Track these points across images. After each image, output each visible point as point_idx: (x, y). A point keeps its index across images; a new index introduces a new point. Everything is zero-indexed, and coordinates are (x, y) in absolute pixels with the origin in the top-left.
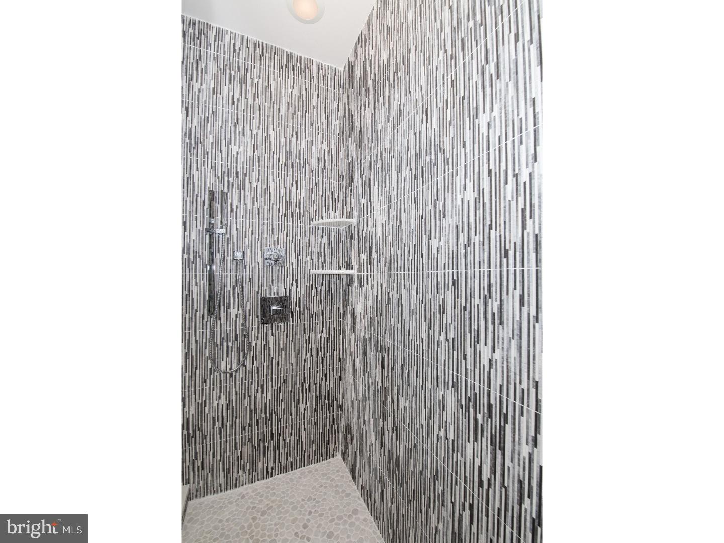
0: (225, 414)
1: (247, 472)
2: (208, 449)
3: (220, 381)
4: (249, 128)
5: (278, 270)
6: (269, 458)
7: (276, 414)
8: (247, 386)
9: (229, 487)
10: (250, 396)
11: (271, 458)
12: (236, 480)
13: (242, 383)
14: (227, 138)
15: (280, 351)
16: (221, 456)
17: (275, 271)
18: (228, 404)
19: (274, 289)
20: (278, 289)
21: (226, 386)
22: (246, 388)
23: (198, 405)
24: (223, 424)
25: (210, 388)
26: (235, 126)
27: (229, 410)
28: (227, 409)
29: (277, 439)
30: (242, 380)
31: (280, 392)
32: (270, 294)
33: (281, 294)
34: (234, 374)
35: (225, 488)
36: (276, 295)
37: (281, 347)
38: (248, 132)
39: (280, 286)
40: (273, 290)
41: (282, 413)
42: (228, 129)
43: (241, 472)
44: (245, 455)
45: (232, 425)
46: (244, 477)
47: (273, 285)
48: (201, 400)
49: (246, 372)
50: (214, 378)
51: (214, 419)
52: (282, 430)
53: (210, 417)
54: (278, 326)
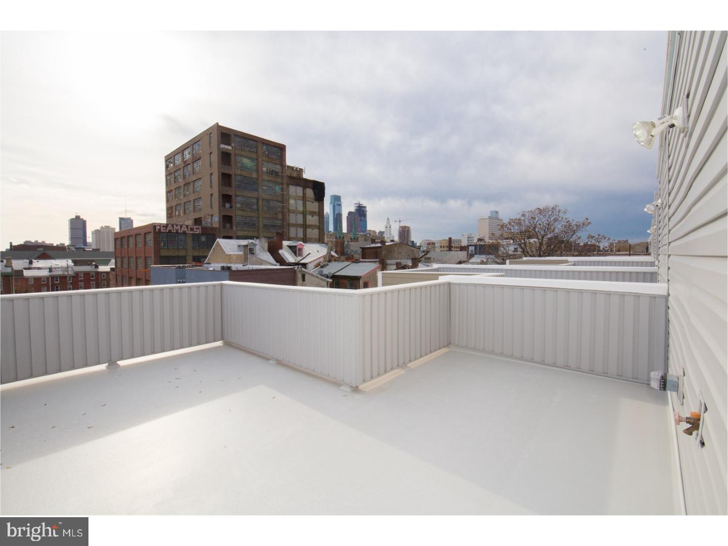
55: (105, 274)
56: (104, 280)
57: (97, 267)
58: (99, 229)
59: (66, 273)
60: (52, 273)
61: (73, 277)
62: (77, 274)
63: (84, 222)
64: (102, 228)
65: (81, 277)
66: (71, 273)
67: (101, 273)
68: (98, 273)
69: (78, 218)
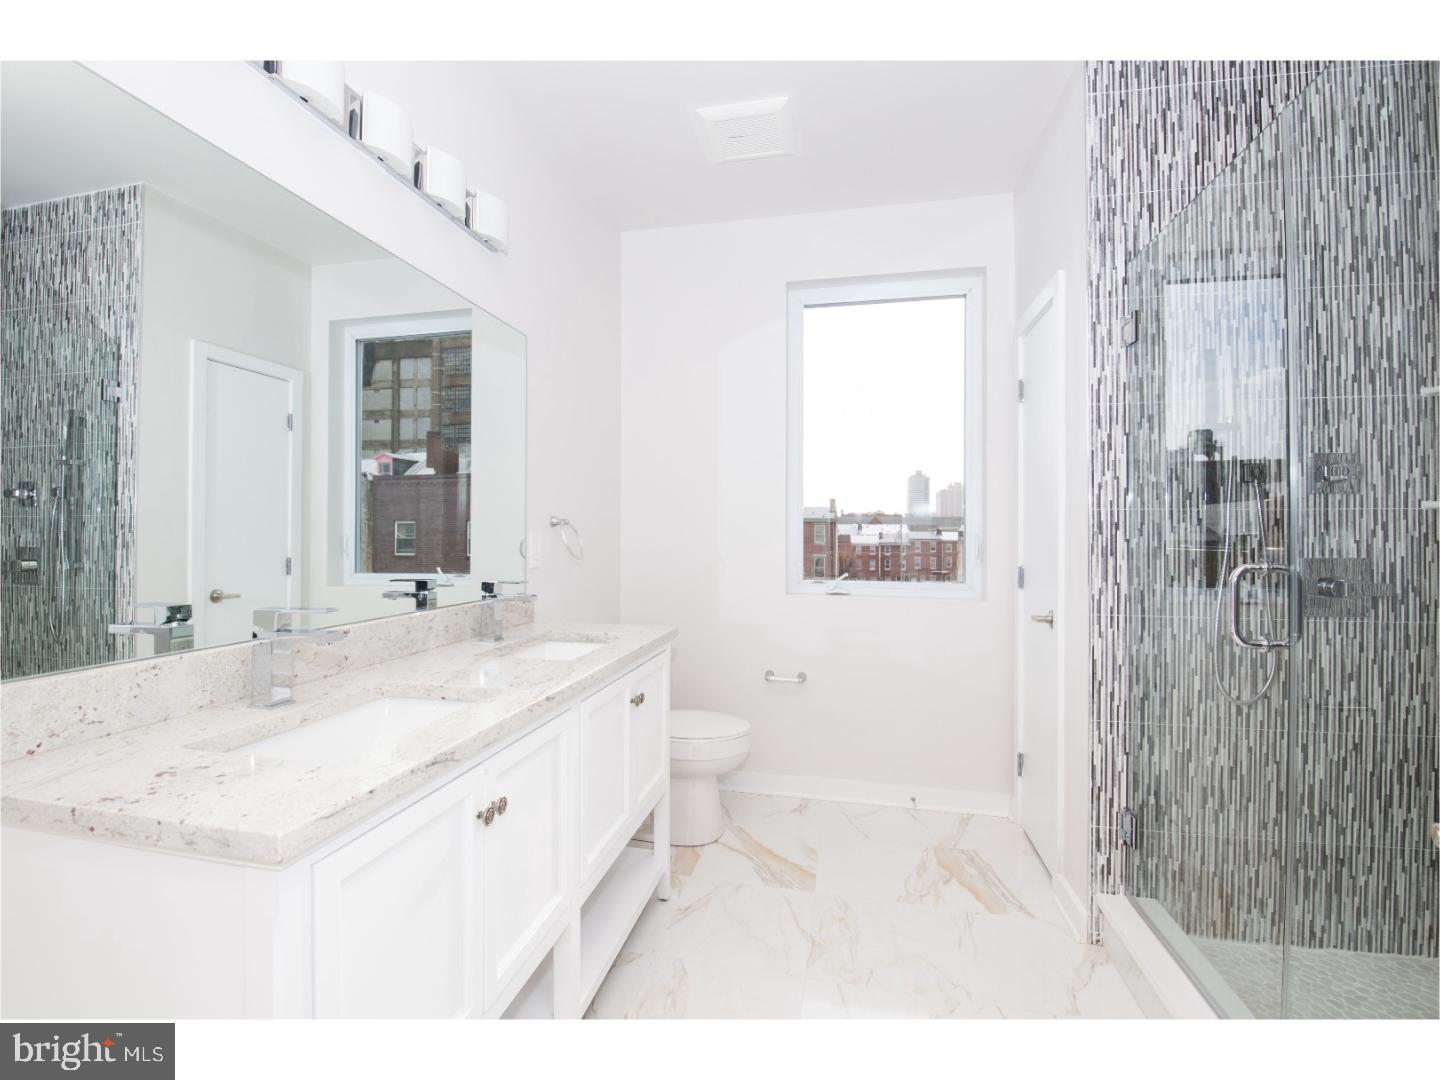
0: (1226, 786)
1: (1269, 916)
2: (1193, 846)
3: (1219, 719)
4: (1267, 210)
5: (1340, 502)
6: (1316, 905)
7: (1335, 814)
8: (1271, 741)
9: (1230, 934)
10: (1278, 763)
11: (1321, 906)
12: (1246, 926)
13: (1261, 733)
14: (1224, 245)
15: (1347, 680)
16: (1216, 865)
17: (1333, 503)
18: (1232, 768)
19: (1332, 542)
20: (1339, 544)
21: (1229, 731)
22: (1270, 745)
23: (1176, 756)
24: (1222, 805)
25: (1198, 729)
26: (1239, 214)
27: (1234, 781)
28: (1231, 777)
29: (1336, 872)
30: (1262, 726)
31: (1345, 769)
32: (1323, 553)
33: (1347, 552)
34: (1245, 710)
35: (1223, 933)
36: (1335, 556)
37: (1349, 670)
38: (1266, 218)
39: (1344, 538)
40: (1327, 545)
41: (1350, 818)
42: (1225, 225)
43: (1255, 912)
44: (1264, 881)
45: (1240, 811)
46: (1262, 925)
47: (1328, 533)
48: (1181, 748)
49: (1269, 712)
50: (1206, 712)
51: (1204, 790)
52: (1347, 855)
53: (1197, 784)
54: (1340, 624)
55: (951, 545)
56: (950, 554)
57: (939, 532)
58: (946, 488)
59: (899, 541)
60: (883, 541)
61: (908, 547)
62: (913, 542)
63: (926, 481)
64: (950, 486)
65: (918, 548)
66: (905, 541)
67: (946, 542)
68: (940, 543)
69: (919, 473)
